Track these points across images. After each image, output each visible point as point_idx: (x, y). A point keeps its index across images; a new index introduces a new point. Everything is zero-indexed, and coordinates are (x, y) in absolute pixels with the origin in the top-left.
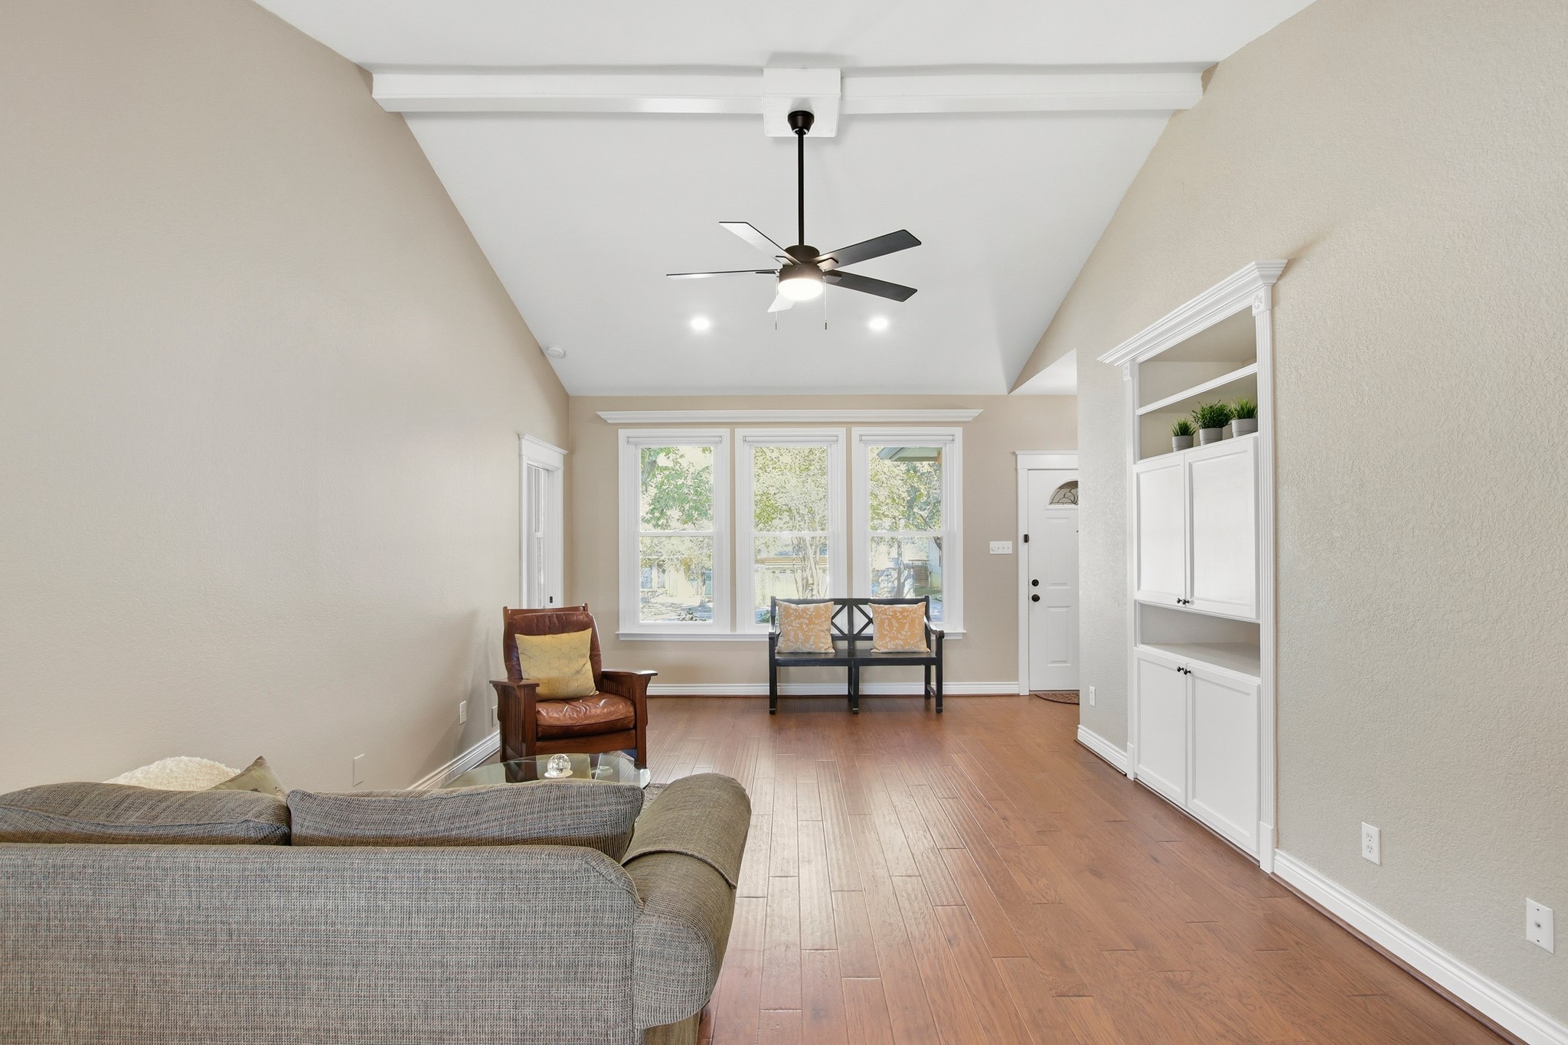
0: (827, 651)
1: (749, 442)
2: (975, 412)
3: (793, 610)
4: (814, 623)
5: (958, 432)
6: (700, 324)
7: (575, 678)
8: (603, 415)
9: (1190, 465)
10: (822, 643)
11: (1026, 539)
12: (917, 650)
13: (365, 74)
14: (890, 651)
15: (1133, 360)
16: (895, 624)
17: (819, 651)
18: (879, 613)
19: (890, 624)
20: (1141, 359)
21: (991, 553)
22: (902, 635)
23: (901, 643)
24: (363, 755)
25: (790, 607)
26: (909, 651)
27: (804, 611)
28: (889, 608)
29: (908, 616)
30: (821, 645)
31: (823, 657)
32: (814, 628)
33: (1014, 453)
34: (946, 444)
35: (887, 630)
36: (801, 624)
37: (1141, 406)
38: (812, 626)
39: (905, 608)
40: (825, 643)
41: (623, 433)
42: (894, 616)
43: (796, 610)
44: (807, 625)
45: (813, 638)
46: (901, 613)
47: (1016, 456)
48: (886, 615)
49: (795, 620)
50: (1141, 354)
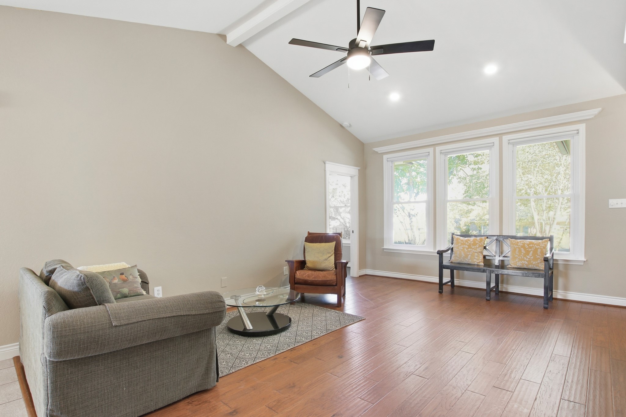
0: (479, 264)
1: (444, 153)
2: (595, 111)
3: (461, 240)
4: (471, 248)
5: (582, 127)
6: (395, 97)
7: (325, 262)
8: (376, 149)
10: (476, 259)
12: (537, 268)
13: (223, 37)
14: (518, 267)
16: (523, 251)
17: (474, 263)
18: (513, 244)
19: (520, 251)
21: (610, 207)
22: (527, 258)
23: (526, 263)
24: (226, 278)
25: (459, 239)
26: (532, 268)
27: (466, 241)
28: (520, 242)
29: (533, 247)
30: (475, 260)
31: (476, 267)
32: (471, 251)
34: (572, 137)
35: (517, 255)
36: (464, 248)
38: (470, 249)
39: (532, 242)
40: (477, 260)
41: (385, 157)
42: (523, 246)
43: (462, 240)
44: (467, 249)
45: (470, 256)
46: (528, 245)
48: (518, 245)
49: (461, 245)
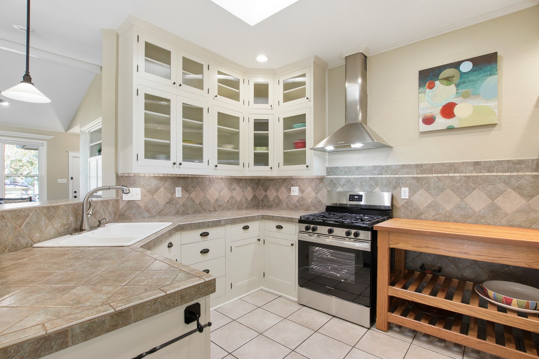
2: (52, 137)
5: (45, 143)
9: (97, 160)
11: (72, 178)
15: (89, 131)
20: (92, 131)
33: (67, 151)
34: (40, 146)
37: (91, 143)
47: (68, 152)
50: (92, 129)
